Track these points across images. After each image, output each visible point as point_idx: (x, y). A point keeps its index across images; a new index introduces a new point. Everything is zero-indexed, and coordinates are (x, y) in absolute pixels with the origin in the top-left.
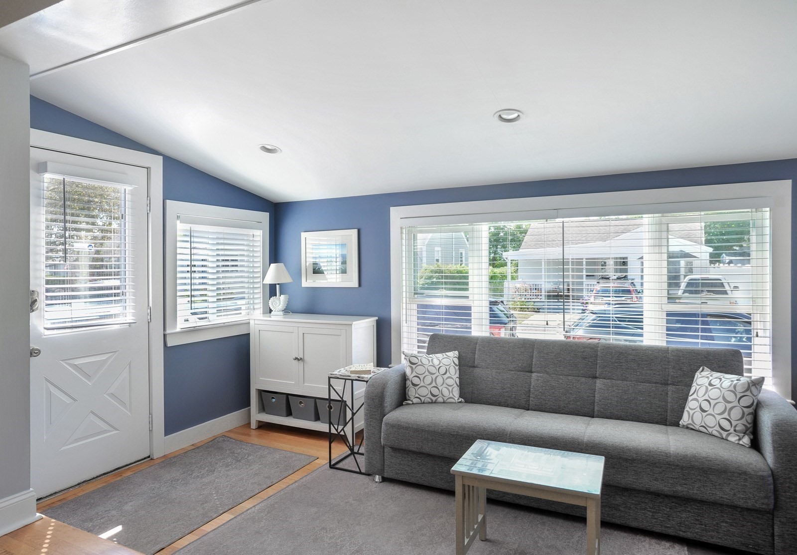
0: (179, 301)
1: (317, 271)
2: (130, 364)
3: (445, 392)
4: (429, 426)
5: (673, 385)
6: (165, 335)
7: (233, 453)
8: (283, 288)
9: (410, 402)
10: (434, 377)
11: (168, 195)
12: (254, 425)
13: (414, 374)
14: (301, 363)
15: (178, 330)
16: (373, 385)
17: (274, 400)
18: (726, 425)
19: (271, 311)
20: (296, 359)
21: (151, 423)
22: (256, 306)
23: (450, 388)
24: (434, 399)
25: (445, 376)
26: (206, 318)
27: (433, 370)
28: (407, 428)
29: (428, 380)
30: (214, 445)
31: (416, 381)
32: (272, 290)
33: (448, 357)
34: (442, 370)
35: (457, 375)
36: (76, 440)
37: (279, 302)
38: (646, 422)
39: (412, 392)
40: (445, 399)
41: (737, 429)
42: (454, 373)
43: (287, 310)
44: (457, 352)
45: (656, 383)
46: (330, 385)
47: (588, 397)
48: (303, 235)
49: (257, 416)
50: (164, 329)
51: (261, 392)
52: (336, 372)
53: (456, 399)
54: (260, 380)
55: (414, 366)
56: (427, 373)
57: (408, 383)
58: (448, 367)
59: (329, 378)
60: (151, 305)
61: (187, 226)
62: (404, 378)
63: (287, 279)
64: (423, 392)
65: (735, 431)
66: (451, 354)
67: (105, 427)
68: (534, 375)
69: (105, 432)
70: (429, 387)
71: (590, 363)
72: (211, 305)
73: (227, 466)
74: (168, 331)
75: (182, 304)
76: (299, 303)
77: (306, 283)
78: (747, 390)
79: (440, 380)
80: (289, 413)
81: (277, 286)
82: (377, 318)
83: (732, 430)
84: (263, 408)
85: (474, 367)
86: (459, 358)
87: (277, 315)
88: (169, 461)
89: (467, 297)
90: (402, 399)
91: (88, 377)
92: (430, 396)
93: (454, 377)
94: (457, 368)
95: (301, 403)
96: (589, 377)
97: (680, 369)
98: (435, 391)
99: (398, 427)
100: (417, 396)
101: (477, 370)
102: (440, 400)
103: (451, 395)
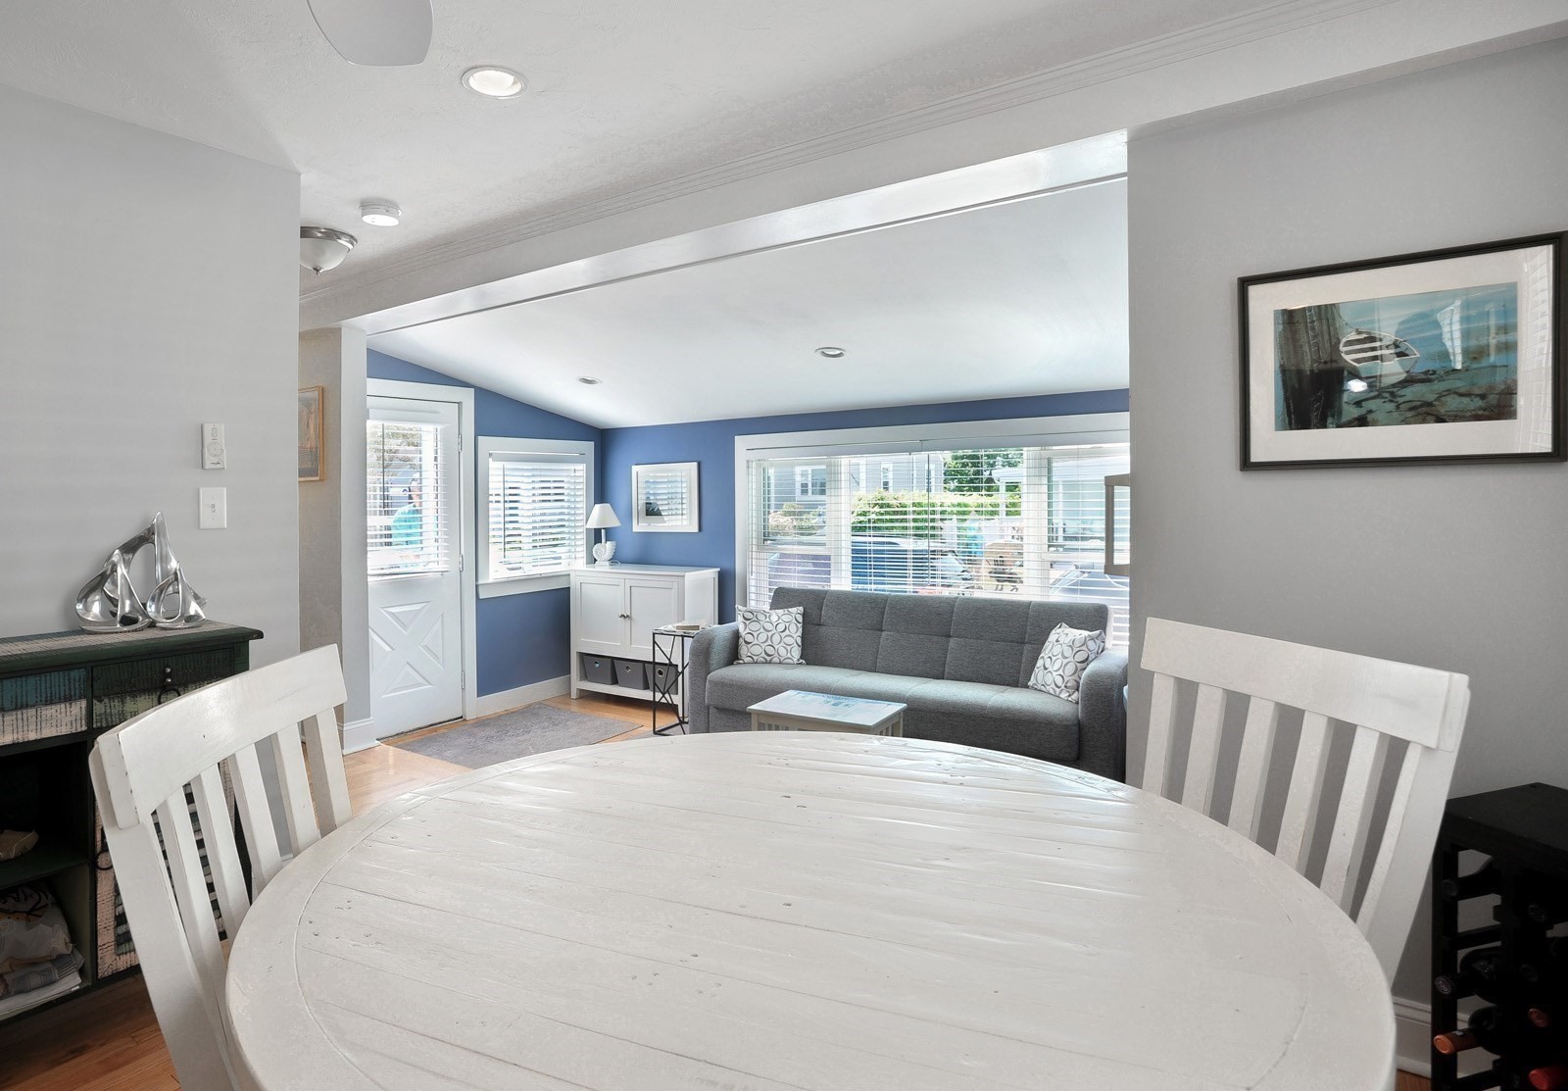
0: (492, 548)
1: (651, 511)
2: (442, 616)
3: (782, 652)
4: (753, 684)
5: (1030, 643)
6: (477, 586)
7: (551, 718)
8: (610, 533)
9: (741, 662)
10: (770, 634)
11: (480, 431)
12: (574, 695)
13: (748, 631)
14: (628, 621)
15: (491, 580)
16: (698, 641)
17: (597, 665)
18: (1059, 681)
19: (595, 560)
20: (623, 616)
21: (463, 680)
22: (578, 555)
23: (789, 648)
24: (768, 658)
25: (783, 635)
26: (520, 568)
27: (768, 626)
28: (731, 686)
29: (763, 637)
30: (528, 711)
31: (749, 638)
32: (597, 536)
33: (790, 613)
34: (781, 627)
35: (800, 633)
36: (395, 690)
37: (606, 549)
38: (997, 684)
39: (744, 650)
40: (782, 659)
41: (1068, 685)
42: (796, 632)
43: (614, 560)
44: (801, 608)
45: (1012, 641)
46: (654, 642)
47: (939, 657)
48: (635, 469)
49: (578, 684)
50: (477, 580)
51: (583, 656)
52: (662, 628)
53: (795, 660)
54: (582, 642)
55: (747, 622)
56: (762, 630)
57: (741, 640)
58: (787, 625)
59: (654, 634)
60: (463, 552)
61: (499, 465)
62: (736, 635)
63: (614, 522)
64: (756, 650)
65: (1066, 687)
66: (793, 610)
67: (421, 680)
68: (884, 634)
69: (420, 685)
70: (763, 645)
71: (944, 620)
72: (526, 553)
73: (543, 728)
74: (480, 582)
75: (495, 552)
76: (629, 551)
77: (637, 528)
78: (1083, 645)
79: (776, 638)
80: (615, 682)
81: (603, 531)
82: (719, 569)
83: (1063, 687)
84: (585, 675)
85: (819, 625)
86: (804, 615)
87: (603, 566)
88: (482, 723)
89: (824, 545)
90: (733, 656)
91: (404, 626)
92: (763, 655)
93: (795, 636)
94: (799, 625)
95: (628, 668)
96: (943, 636)
97: (1039, 626)
98: (770, 650)
99: (721, 685)
100: (749, 654)
101: (823, 629)
102: (776, 660)
103: (789, 655)
